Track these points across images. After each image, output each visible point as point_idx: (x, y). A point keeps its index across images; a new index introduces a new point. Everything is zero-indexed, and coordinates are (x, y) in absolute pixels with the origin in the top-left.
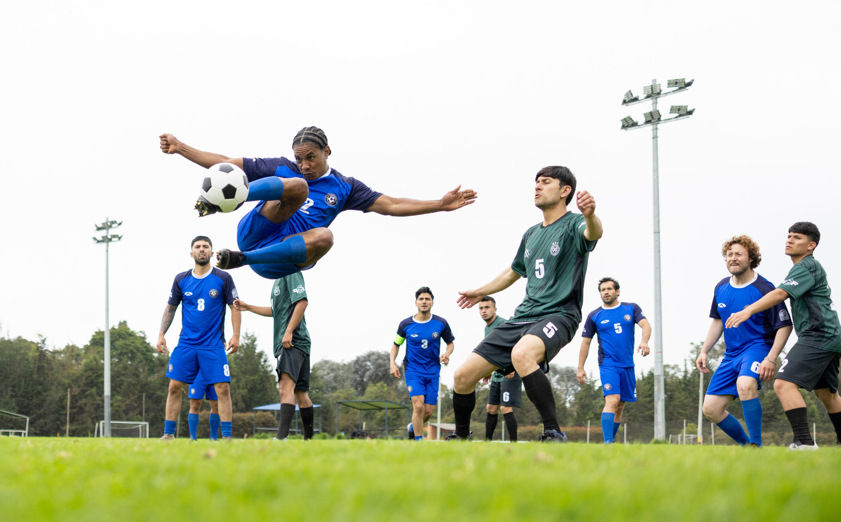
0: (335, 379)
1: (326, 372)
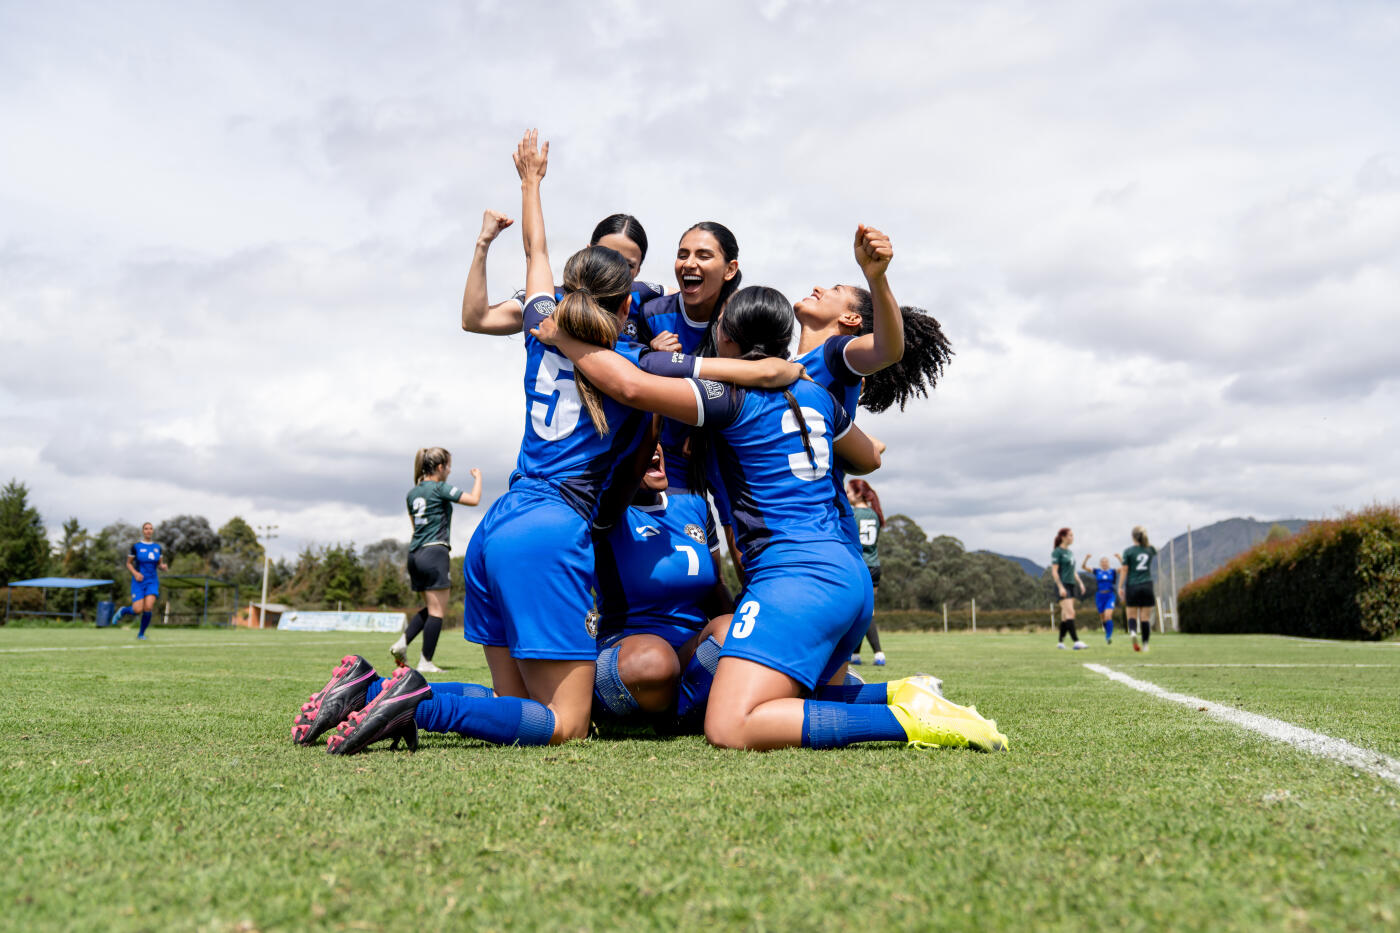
1: (119, 538)
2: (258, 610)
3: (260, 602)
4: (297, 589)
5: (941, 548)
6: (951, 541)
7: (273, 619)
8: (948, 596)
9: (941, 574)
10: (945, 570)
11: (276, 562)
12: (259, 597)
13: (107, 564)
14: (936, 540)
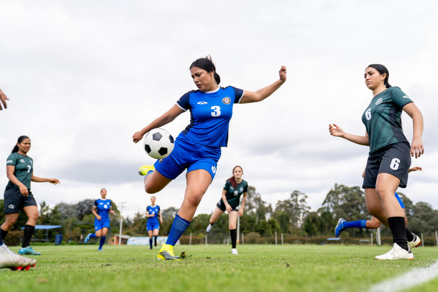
0: (67, 213)
1: (62, 209)
2: (118, 238)
3: (119, 234)
4: (134, 228)
5: (420, 208)
6: (425, 204)
7: (125, 241)
8: (426, 230)
9: (421, 219)
10: (424, 218)
11: (125, 217)
12: (118, 232)
13: (57, 220)
14: (417, 204)
